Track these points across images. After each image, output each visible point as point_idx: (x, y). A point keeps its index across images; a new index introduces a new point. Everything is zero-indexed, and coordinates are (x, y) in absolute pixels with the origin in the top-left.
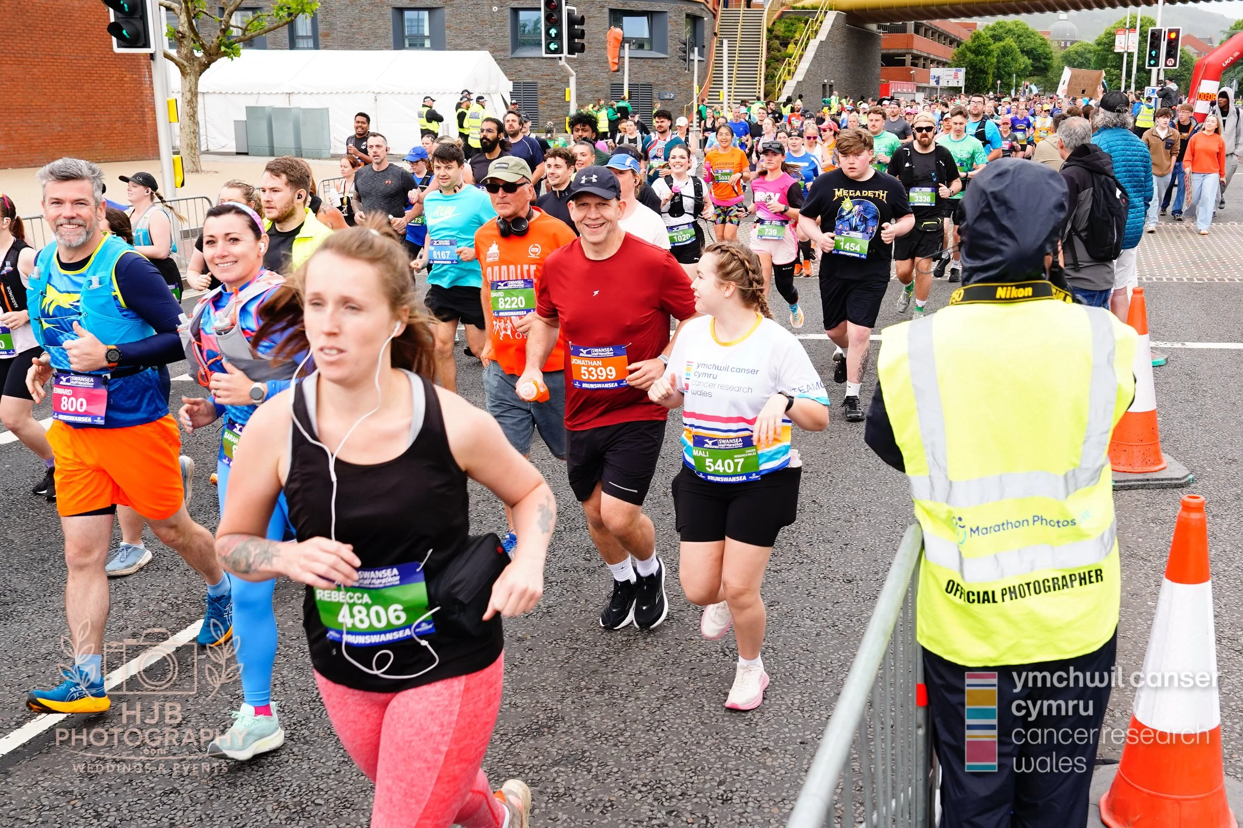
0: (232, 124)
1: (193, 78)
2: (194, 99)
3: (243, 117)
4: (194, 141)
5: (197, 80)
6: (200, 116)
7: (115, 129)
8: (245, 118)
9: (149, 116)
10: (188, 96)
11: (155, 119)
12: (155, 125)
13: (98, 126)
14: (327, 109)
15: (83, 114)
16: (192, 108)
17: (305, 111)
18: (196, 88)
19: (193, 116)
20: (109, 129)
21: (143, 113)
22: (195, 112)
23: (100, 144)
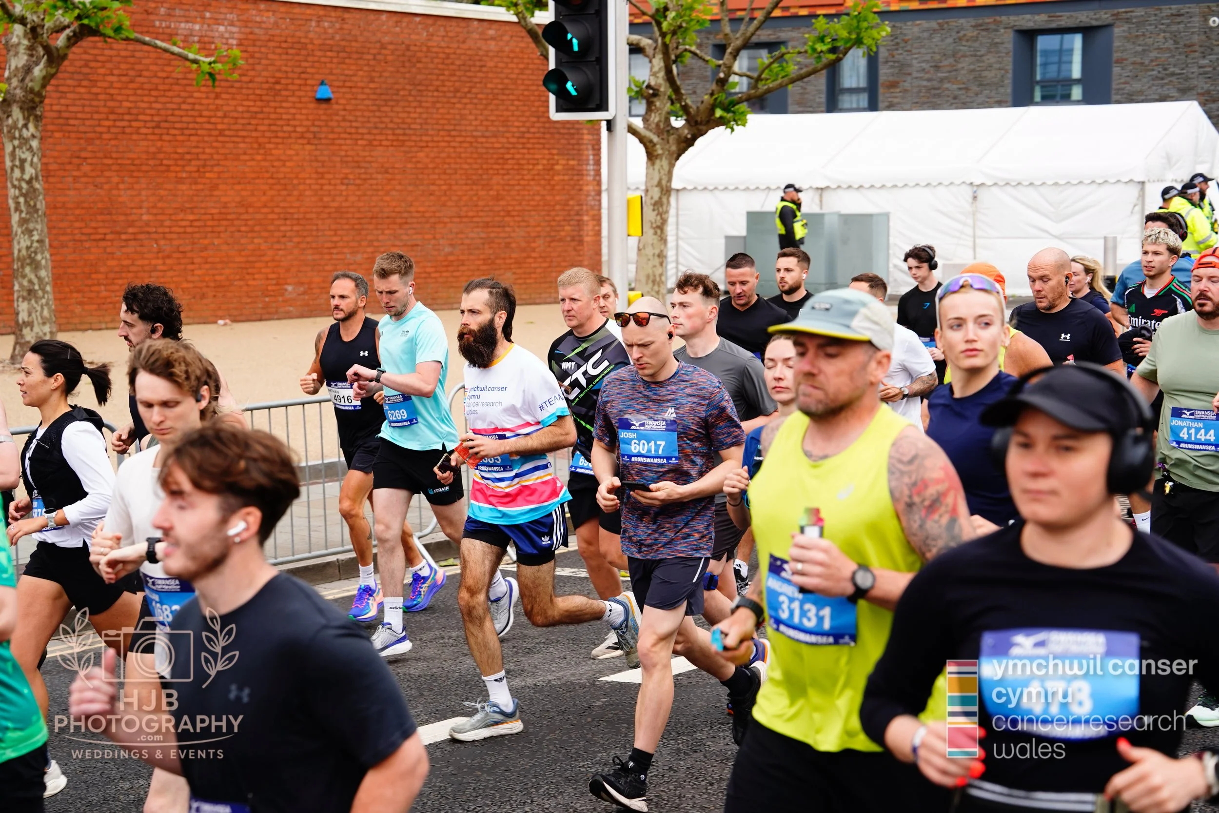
0: (722, 242)
1: (665, 163)
2: (664, 200)
3: (741, 230)
4: (659, 271)
5: (672, 166)
6: (670, 229)
7: (534, 250)
8: (743, 232)
9: (589, 228)
10: (656, 193)
11: (598, 233)
12: (599, 243)
13: (508, 245)
14: (886, 216)
15: (487, 225)
16: (660, 214)
17: (847, 219)
18: (670, 180)
19: (660, 229)
20: (523, 250)
21: (580, 224)
22: (664, 222)
23: (509, 275)
